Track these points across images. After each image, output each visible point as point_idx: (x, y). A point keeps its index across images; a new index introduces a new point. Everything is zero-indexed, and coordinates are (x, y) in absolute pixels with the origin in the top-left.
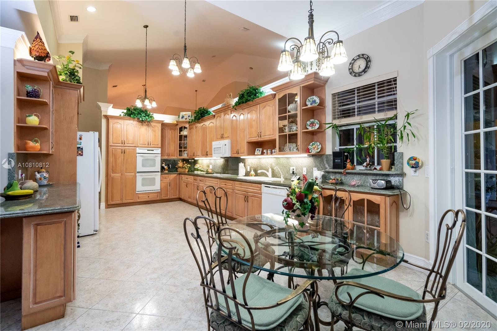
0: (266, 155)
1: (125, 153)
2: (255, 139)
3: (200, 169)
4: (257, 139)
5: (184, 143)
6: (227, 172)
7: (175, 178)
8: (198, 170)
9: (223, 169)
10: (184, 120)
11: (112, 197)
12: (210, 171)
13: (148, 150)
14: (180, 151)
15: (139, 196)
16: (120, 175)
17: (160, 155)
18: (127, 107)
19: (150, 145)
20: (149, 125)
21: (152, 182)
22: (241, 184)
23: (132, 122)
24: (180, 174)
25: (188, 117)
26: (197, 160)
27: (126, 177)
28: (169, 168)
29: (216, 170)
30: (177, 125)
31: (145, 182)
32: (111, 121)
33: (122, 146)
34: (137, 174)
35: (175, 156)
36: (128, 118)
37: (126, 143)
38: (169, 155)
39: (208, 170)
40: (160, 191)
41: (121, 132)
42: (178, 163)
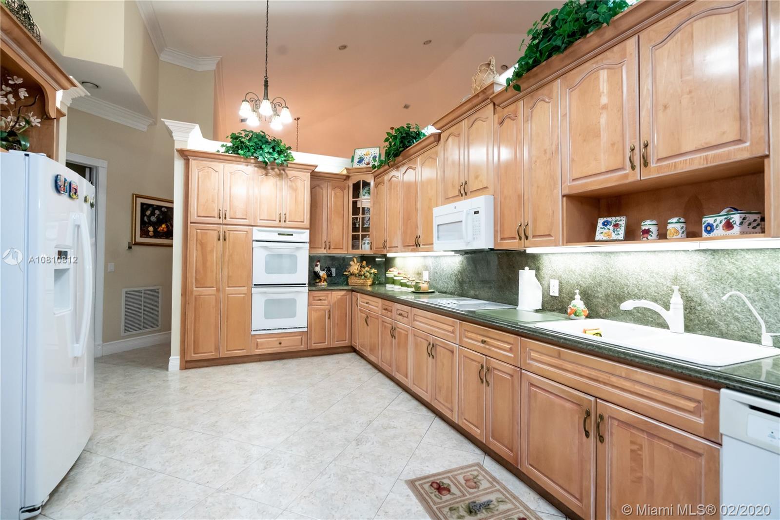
0: (653, 241)
1: (227, 240)
2: (606, 180)
3: (400, 280)
4: (626, 176)
5: (363, 219)
6: (472, 292)
7: (341, 301)
8: (393, 282)
9: (461, 283)
10: (363, 165)
11: (196, 343)
12: (424, 286)
13: (279, 234)
14: (355, 238)
15: (258, 340)
16: (215, 293)
17: (307, 245)
18: (233, 134)
19: (285, 221)
20: (282, 174)
21: (287, 308)
22: (559, 356)
23: (242, 167)
24: (352, 291)
25: (371, 159)
26: (392, 259)
27: (228, 297)
28: (329, 275)
29: (441, 285)
30: (348, 177)
31: (274, 308)
32: (193, 163)
33: (221, 224)
34: (254, 290)
35: (342, 249)
36: (234, 159)
37: (228, 216)
38: (330, 246)
39: (420, 285)
40: (306, 329)
41: (218, 190)
42: (350, 265)
